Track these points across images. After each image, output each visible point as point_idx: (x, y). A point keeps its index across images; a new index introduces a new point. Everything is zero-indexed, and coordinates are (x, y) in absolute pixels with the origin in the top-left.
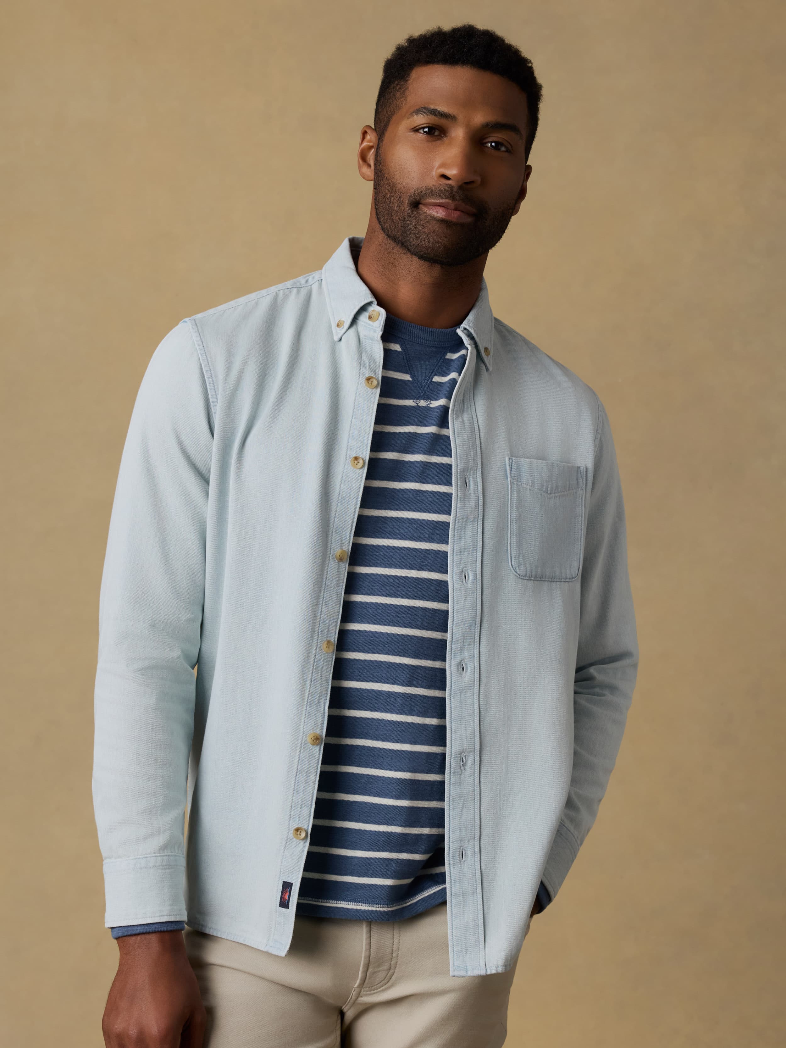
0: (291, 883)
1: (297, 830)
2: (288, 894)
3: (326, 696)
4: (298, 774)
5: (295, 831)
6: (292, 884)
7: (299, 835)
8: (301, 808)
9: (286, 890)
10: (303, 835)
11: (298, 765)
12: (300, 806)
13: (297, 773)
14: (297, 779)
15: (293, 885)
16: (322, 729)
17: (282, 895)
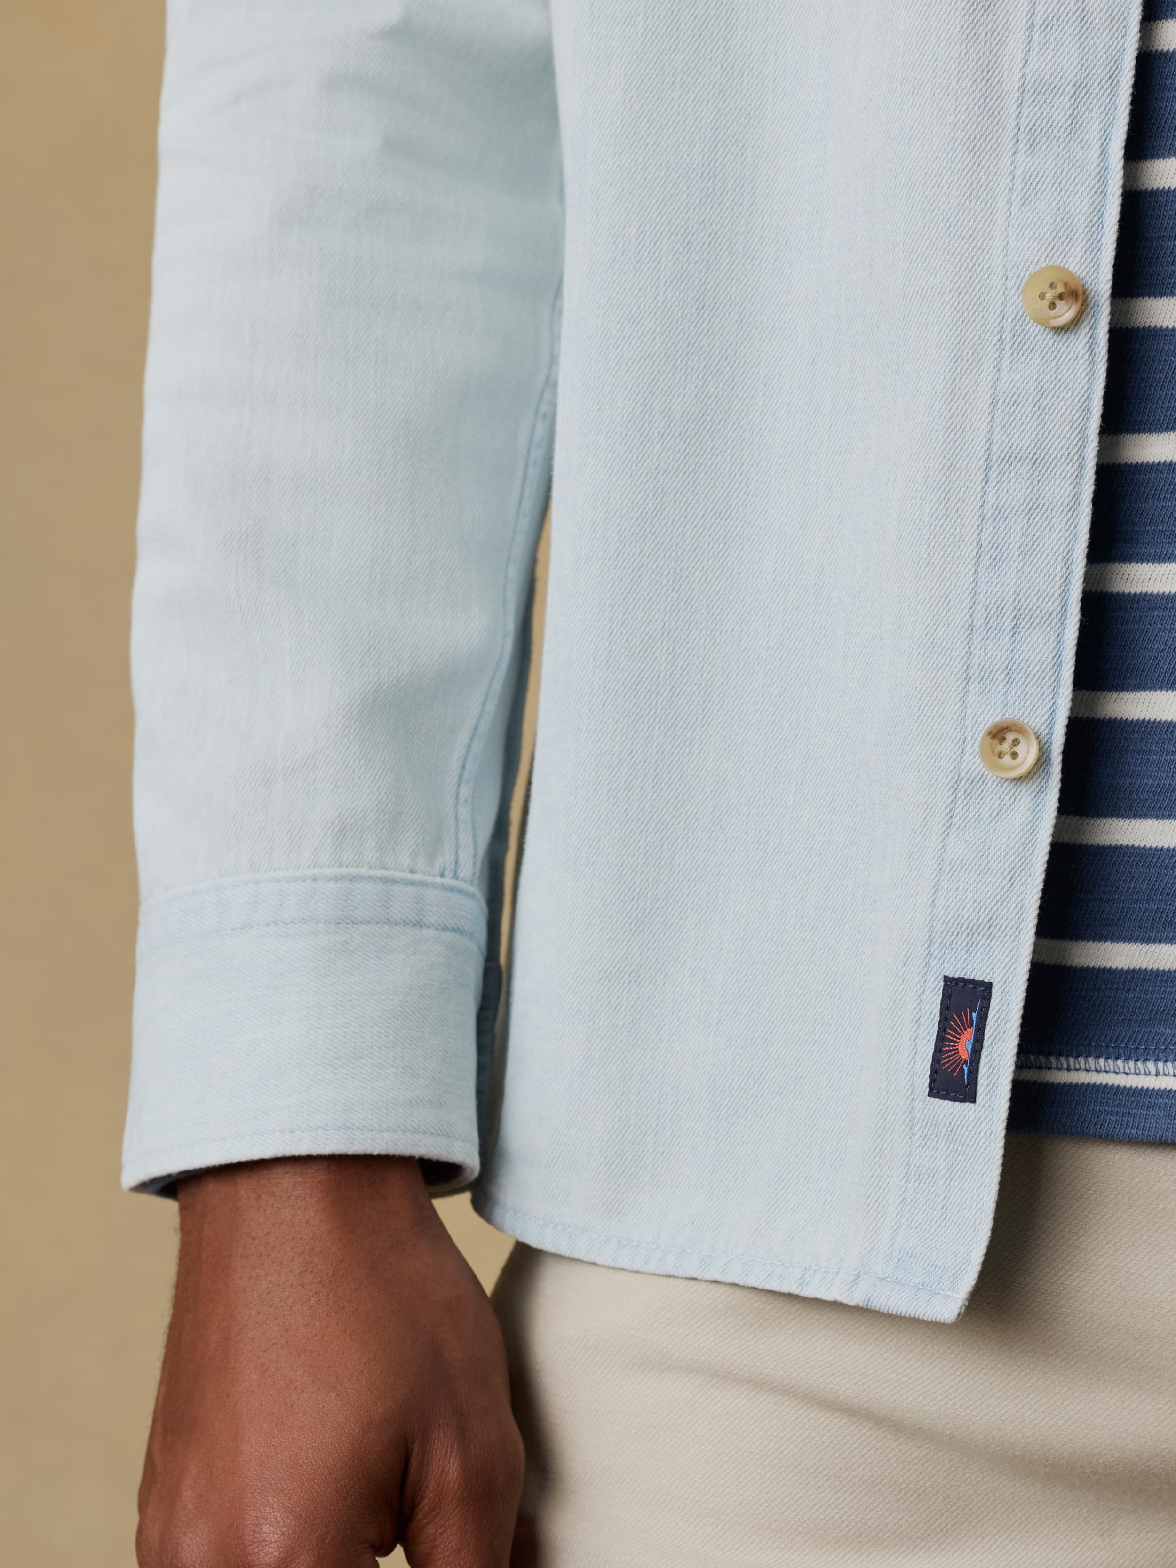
0: (981, 983)
1: (998, 733)
2: (970, 1033)
3: (1113, 94)
4: (993, 475)
5: (988, 739)
6: (989, 986)
7: (1007, 758)
8: (1015, 630)
9: (960, 1017)
10: (1028, 754)
11: (991, 432)
12: (1008, 623)
13: (988, 468)
14: (991, 498)
15: (994, 991)
16: (1095, 246)
17: (941, 1039)
